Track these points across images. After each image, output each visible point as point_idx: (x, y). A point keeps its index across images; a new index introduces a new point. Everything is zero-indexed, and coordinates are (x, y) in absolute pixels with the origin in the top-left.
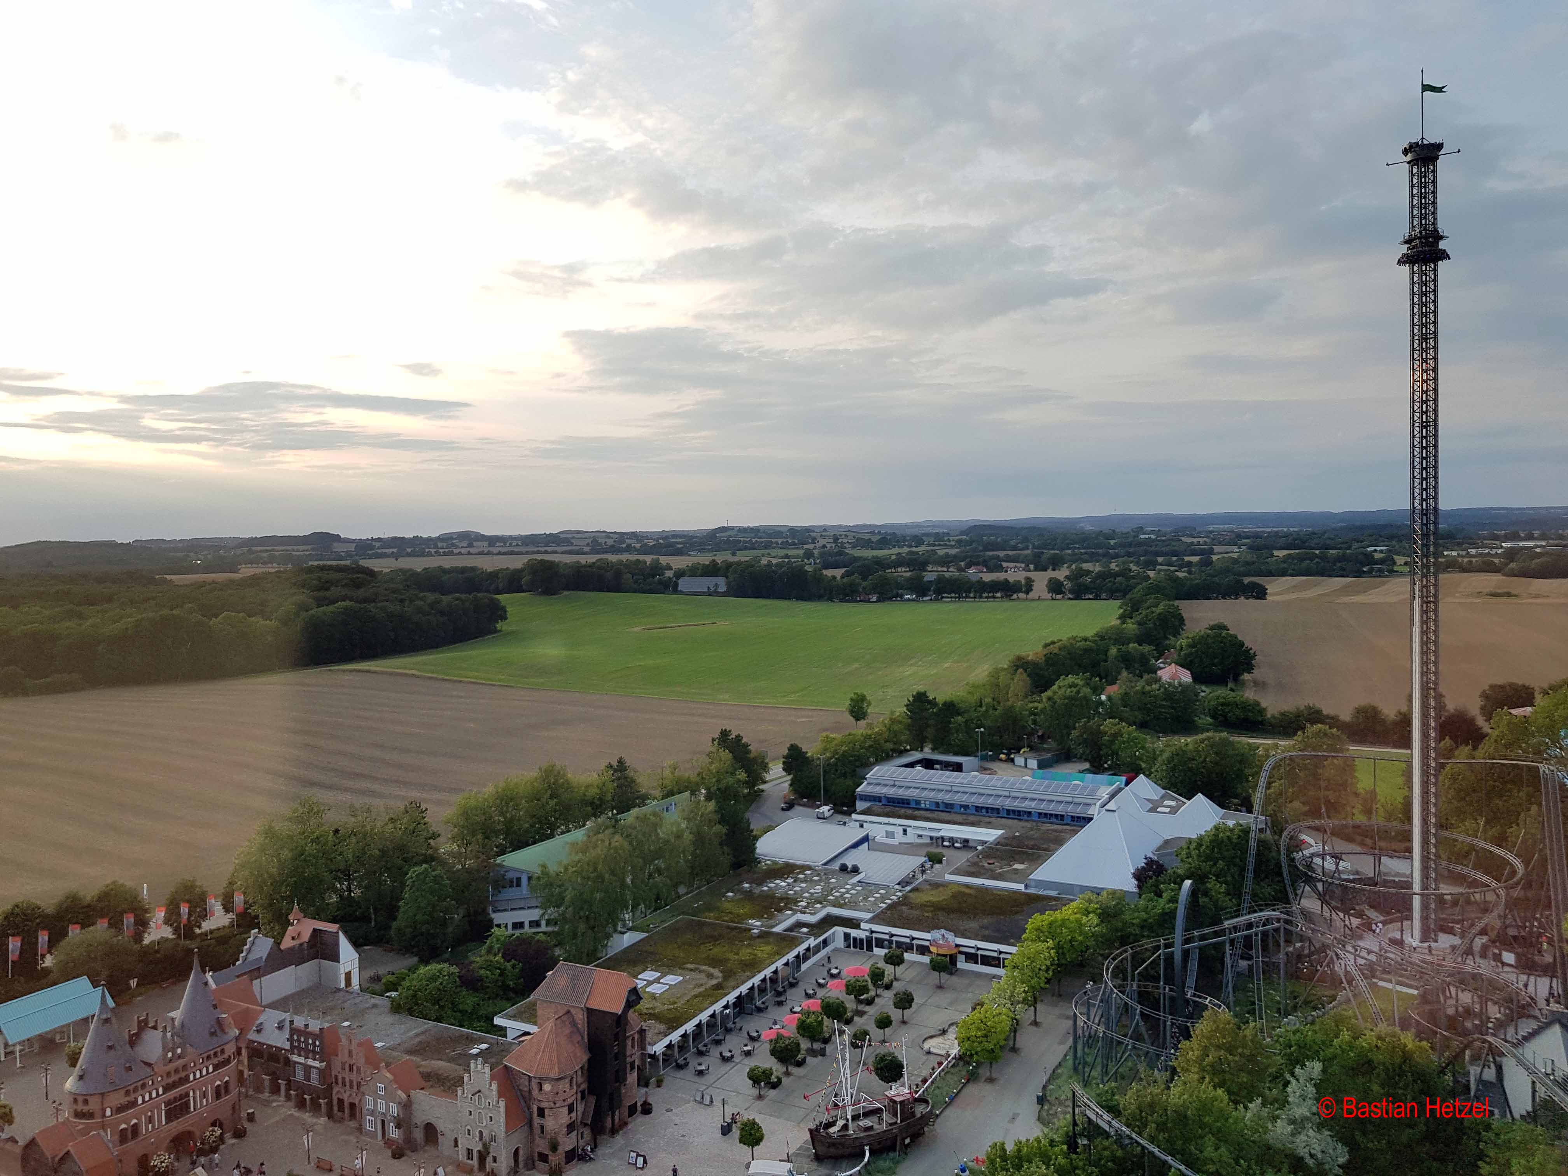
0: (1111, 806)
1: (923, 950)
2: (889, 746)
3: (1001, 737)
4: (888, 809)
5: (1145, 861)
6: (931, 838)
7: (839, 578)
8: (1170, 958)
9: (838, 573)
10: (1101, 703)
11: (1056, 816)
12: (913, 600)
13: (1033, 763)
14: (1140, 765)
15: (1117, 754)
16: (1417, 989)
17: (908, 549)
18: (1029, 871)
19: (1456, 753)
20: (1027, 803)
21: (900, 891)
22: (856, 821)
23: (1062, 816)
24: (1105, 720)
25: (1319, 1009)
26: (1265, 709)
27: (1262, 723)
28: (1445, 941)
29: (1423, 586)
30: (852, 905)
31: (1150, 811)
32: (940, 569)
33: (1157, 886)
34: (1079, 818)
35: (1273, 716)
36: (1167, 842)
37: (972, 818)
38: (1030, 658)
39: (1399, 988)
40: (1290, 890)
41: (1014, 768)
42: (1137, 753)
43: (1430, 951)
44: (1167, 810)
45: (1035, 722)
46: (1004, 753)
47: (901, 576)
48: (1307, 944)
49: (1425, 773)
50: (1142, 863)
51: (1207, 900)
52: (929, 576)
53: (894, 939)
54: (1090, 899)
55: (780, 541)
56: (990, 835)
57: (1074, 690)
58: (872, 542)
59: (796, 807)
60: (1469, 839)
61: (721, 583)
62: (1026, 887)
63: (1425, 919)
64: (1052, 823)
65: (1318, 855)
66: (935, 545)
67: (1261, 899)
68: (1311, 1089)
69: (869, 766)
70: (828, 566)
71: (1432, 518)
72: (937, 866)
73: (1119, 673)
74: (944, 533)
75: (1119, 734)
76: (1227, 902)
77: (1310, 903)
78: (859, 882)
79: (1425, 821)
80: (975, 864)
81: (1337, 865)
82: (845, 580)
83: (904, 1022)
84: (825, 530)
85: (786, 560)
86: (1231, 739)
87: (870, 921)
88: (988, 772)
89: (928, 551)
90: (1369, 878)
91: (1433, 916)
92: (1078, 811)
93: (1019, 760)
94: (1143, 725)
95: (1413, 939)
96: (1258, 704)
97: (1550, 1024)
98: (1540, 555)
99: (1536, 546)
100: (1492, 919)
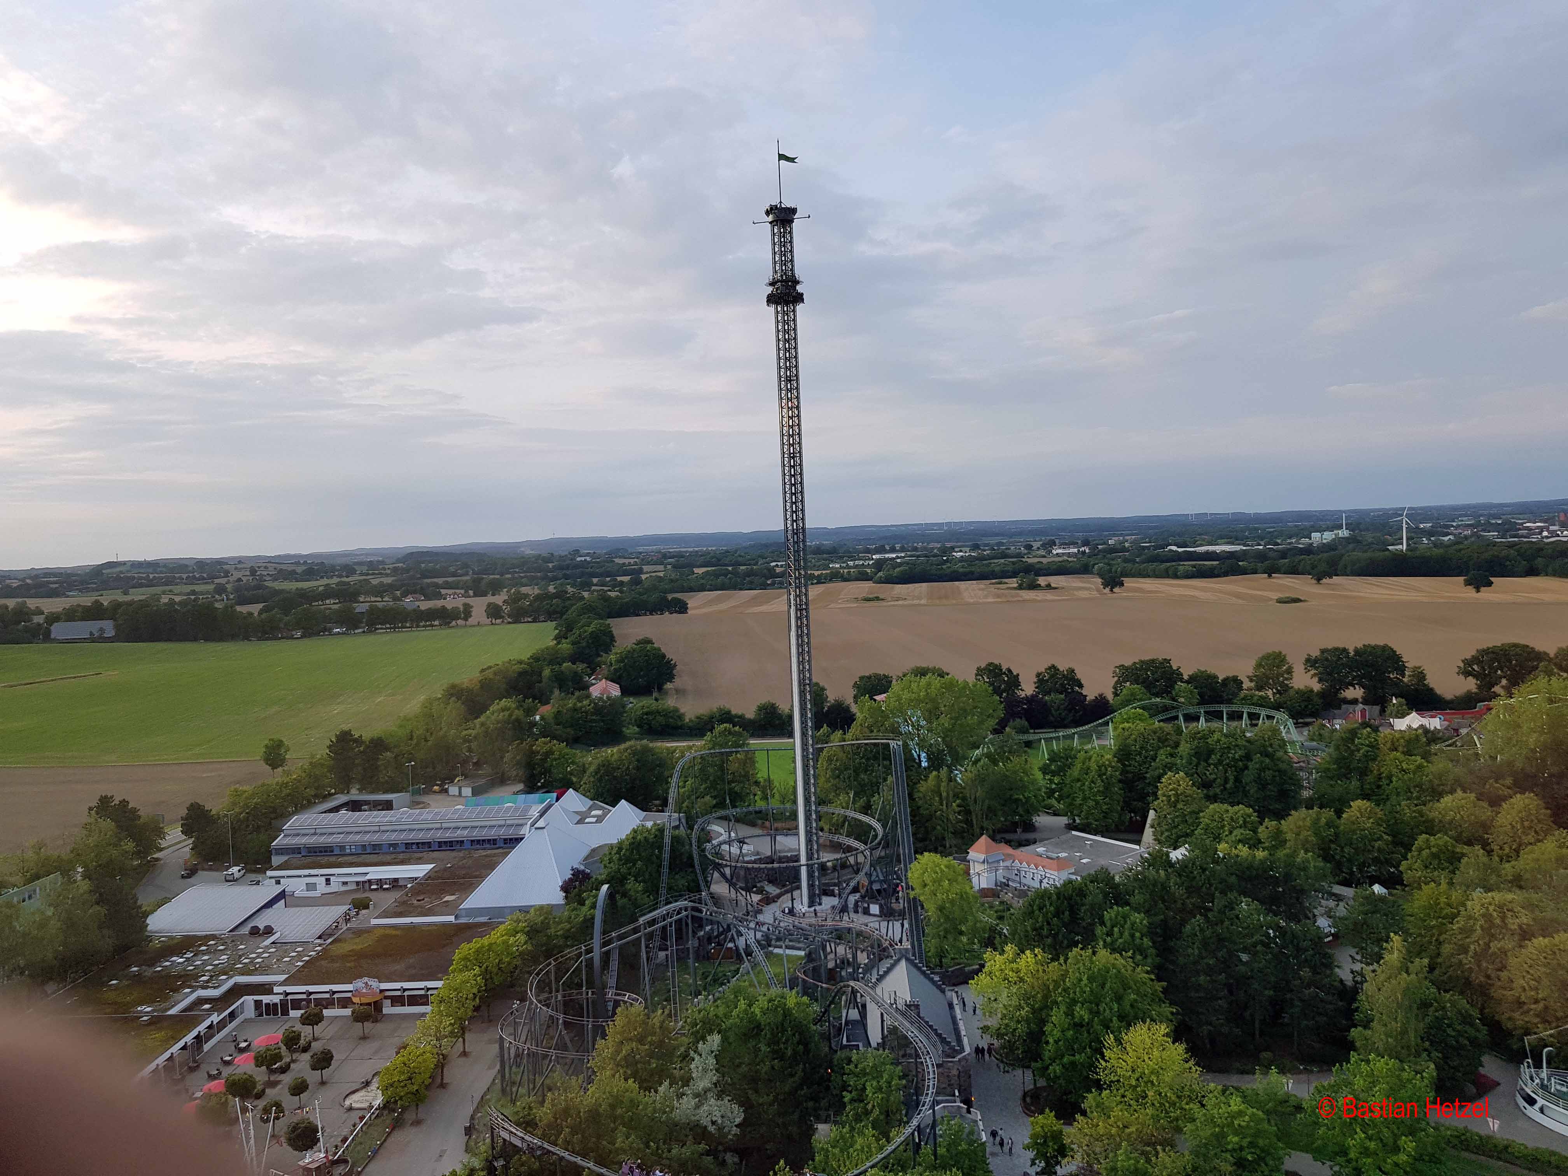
0: (540, 824)
1: (345, 1003)
2: (311, 792)
3: (434, 768)
4: (309, 860)
5: (571, 872)
6: (358, 883)
7: (256, 614)
8: (590, 963)
9: (255, 609)
10: (534, 724)
11: (489, 840)
12: (343, 633)
13: (467, 791)
14: (570, 779)
15: (550, 771)
16: (804, 950)
17: (339, 580)
18: (460, 901)
19: (832, 737)
20: (459, 832)
21: (320, 945)
22: (271, 878)
23: (495, 840)
24: (537, 740)
25: (725, 984)
26: (683, 714)
27: (681, 727)
28: (828, 902)
29: (796, 596)
30: (264, 969)
31: (578, 823)
32: (373, 599)
33: (579, 895)
34: (511, 839)
35: (691, 720)
36: (593, 850)
37: (401, 856)
38: (464, 686)
39: (788, 952)
40: (700, 878)
41: (450, 799)
42: (569, 769)
43: (816, 914)
44: (594, 820)
45: (470, 750)
46: (437, 785)
47: (330, 609)
48: (716, 927)
49: (805, 758)
50: (568, 875)
51: (625, 900)
52: (361, 607)
53: (312, 997)
54: (518, 918)
55: (185, 576)
56: (420, 870)
57: (507, 713)
58: (297, 574)
59: (200, 872)
60: (842, 811)
61: (108, 627)
62: (456, 917)
63: (811, 886)
64: (485, 849)
65: (725, 843)
66: (368, 574)
67: (677, 891)
68: (712, 1061)
69: (285, 816)
70: (241, 603)
71: (801, 537)
72: (364, 912)
73: (552, 692)
74: (378, 561)
75: (550, 752)
76: (645, 900)
77: (720, 888)
78: (273, 943)
79: (807, 800)
80: (404, 903)
81: (741, 848)
82: (264, 616)
83: (323, 1083)
84: (240, 562)
85: (193, 597)
86: (651, 745)
87: (283, 984)
88: (422, 805)
89: (360, 581)
90: (767, 857)
91: (817, 883)
92: (511, 833)
93: (453, 790)
94: (574, 741)
95: (802, 907)
96: (676, 710)
97: (899, 960)
98: (900, 565)
99: (898, 557)
100: (861, 878)
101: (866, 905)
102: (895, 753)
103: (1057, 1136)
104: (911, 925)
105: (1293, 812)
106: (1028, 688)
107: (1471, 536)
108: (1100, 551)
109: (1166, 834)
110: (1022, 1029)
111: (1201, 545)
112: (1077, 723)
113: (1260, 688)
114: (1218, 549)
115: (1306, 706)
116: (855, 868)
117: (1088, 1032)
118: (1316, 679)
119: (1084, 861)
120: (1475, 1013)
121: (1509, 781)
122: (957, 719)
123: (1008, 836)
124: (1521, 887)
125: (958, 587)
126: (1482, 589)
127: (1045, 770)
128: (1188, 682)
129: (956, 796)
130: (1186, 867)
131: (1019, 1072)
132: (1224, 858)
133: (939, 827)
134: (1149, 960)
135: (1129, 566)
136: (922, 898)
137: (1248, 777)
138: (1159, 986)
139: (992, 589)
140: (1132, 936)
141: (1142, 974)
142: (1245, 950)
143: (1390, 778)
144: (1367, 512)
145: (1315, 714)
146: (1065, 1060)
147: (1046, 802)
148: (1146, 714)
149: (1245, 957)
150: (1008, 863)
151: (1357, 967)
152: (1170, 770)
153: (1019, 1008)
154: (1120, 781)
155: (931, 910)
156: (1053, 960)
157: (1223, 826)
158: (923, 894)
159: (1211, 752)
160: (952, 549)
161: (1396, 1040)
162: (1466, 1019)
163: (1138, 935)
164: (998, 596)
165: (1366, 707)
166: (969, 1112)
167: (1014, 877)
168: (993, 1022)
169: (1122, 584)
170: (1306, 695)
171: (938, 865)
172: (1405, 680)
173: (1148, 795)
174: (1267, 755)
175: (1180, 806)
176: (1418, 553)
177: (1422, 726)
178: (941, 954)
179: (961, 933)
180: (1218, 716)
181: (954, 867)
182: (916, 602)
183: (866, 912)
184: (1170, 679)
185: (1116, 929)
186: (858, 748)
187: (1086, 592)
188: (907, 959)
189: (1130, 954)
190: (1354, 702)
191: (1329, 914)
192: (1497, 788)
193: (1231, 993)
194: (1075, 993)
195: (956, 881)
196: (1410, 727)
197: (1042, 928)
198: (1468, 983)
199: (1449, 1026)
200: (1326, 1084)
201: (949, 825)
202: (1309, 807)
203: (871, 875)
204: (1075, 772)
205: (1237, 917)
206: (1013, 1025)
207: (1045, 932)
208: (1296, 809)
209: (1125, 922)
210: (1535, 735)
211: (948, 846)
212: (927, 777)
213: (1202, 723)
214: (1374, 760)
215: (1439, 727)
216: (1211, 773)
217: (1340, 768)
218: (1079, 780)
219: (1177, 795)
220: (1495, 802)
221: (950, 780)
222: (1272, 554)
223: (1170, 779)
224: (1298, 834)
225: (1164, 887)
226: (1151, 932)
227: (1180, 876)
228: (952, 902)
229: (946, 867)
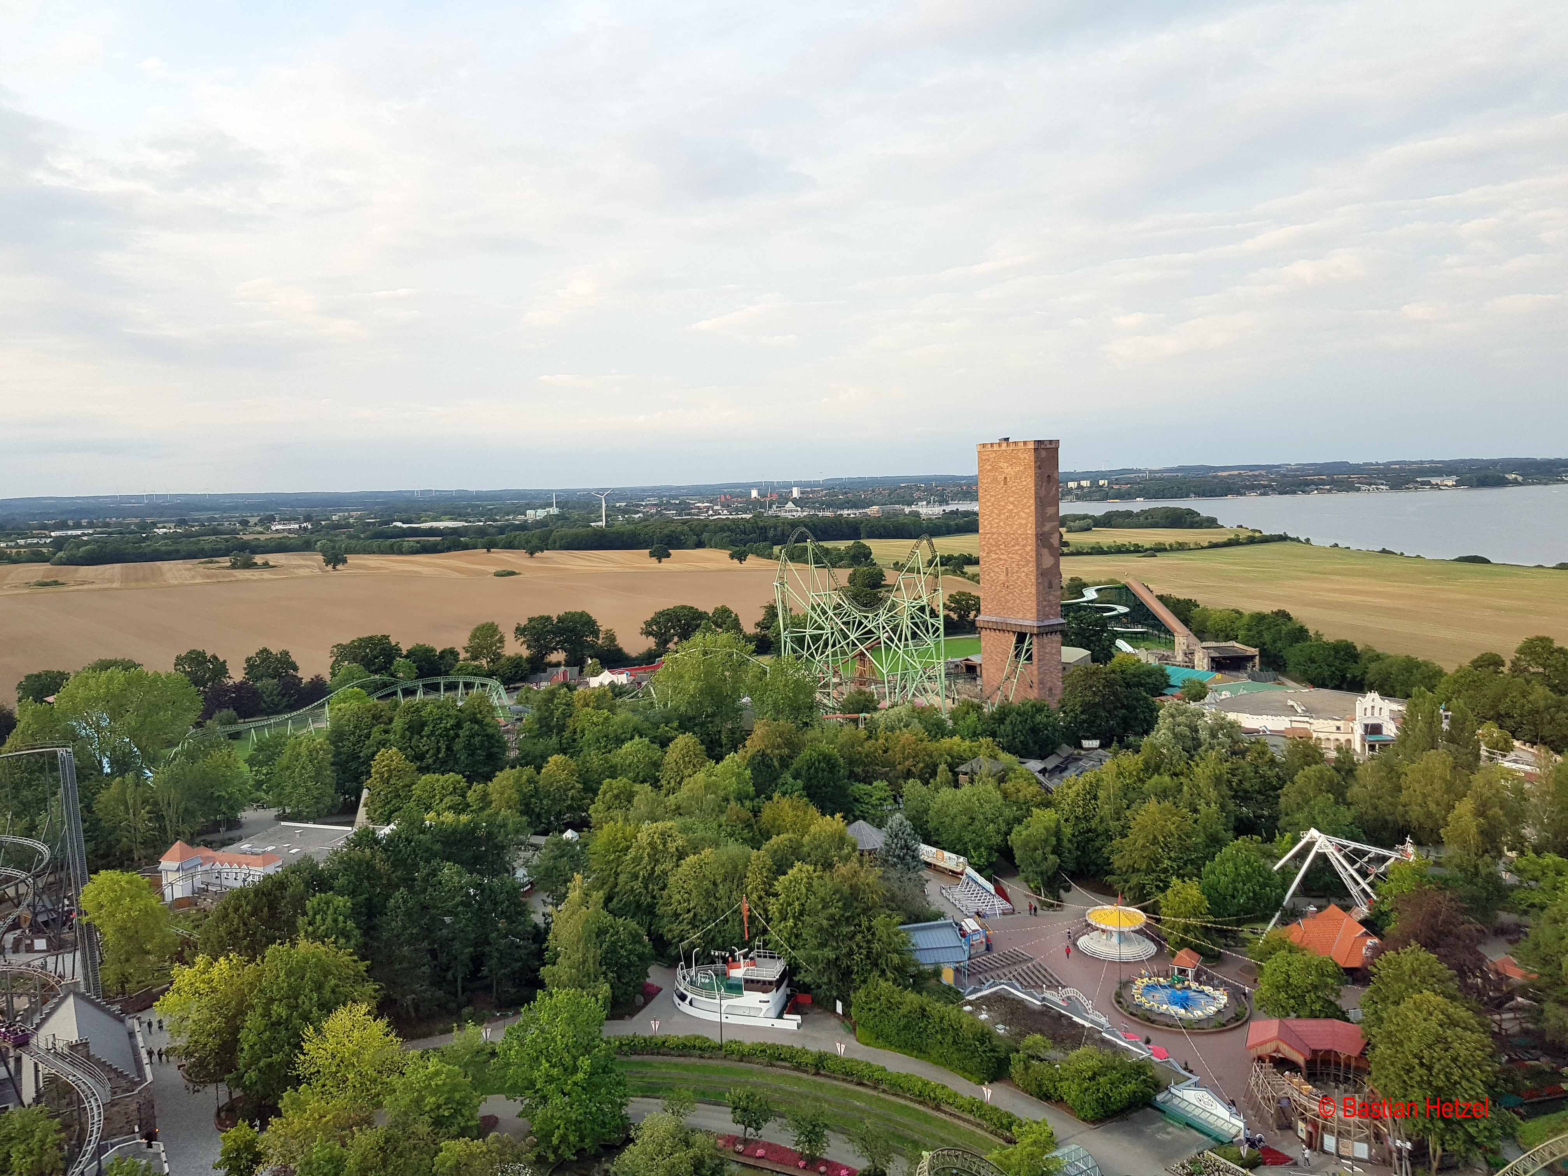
97: (66, 997)
98: (86, 543)
99: (84, 535)
100: (22, 911)
101: (28, 942)
102: (63, 763)
103: (250, 1146)
104: (84, 955)
105: (497, 773)
106: (236, 675)
107: (656, 514)
108: (323, 527)
109: (380, 811)
110: (213, 1043)
111: (426, 521)
112: (292, 708)
113: (475, 658)
114: (441, 525)
115: (517, 672)
116: (16, 901)
117: (287, 1029)
118: (525, 646)
119: (293, 851)
120: (642, 932)
121: (675, 724)
122: (146, 716)
123: (209, 838)
124: (680, 814)
125: (159, 568)
126: (663, 560)
127: (251, 761)
128: (407, 657)
129: (145, 802)
130: (392, 841)
131: (211, 1089)
132: (431, 826)
133: (125, 839)
134: (353, 942)
135: (354, 542)
136: (97, 922)
137: (458, 745)
138: (362, 966)
139: (201, 569)
140: (335, 921)
141: (345, 957)
142: (449, 913)
143: (583, 731)
144: (575, 492)
145: (523, 679)
146: (261, 1064)
147: (253, 796)
148: (364, 692)
149: (448, 920)
150: (207, 867)
151: (550, 909)
152: (384, 746)
153: (211, 1020)
154: (332, 764)
155: (108, 934)
156: (249, 962)
157: (434, 796)
158: (99, 917)
159: (424, 724)
160: (154, 525)
161: (578, 970)
162: (636, 938)
163: (341, 918)
164: (208, 577)
165: (568, 669)
166: (150, 1146)
167: (214, 881)
168: (181, 1042)
169: (344, 561)
170: (516, 662)
171: (118, 882)
172: (600, 642)
173: (362, 773)
174: (476, 721)
175: (392, 781)
176: (613, 529)
177: (612, 684)
178: (124, 980)
179: (148, 953)
180: (435, 688)
181: (138, 881)
182: (107, 585)
183: (30, 949)
184: (389, 655)
185: (318, 917)
186: (17, 761)
187: (307, 570)
188: (76, 994)
189: (332, 939)
190: (558, 665)
191: (526, 864)
192: (667, 732)
193: (434, 957)
194: (272, 991)
195: (140, 896)
196: (601, 684)
197: (237, 931)
198: (638, 905)
199: (622, 947)
200: (516, 1025)
201: (138, 835)
202: (513, 767)
203: (34, 907)
204: (284, 760)
205: (440, 883)
206: (203, 1040)
207: (241, 934)
208: (502, 769)
209: (328, 907)
210: (694, 683)
211: (136, 858)
212: (108, 785)
213: (420, 696)
214: (570, 716)
215: (625, 682)
216: (424, 744)
217: (541, 727)
218: (288, 768)
219: (390, 771)
220: (664, 743)
221: (137, 785)
222: (491, 530)
223: (383, 755)
224: (502, 793)
225: (370, 866)
226: (354, 913)
227: (386, 850)
228: (135, 921)
229: (127, 882)
